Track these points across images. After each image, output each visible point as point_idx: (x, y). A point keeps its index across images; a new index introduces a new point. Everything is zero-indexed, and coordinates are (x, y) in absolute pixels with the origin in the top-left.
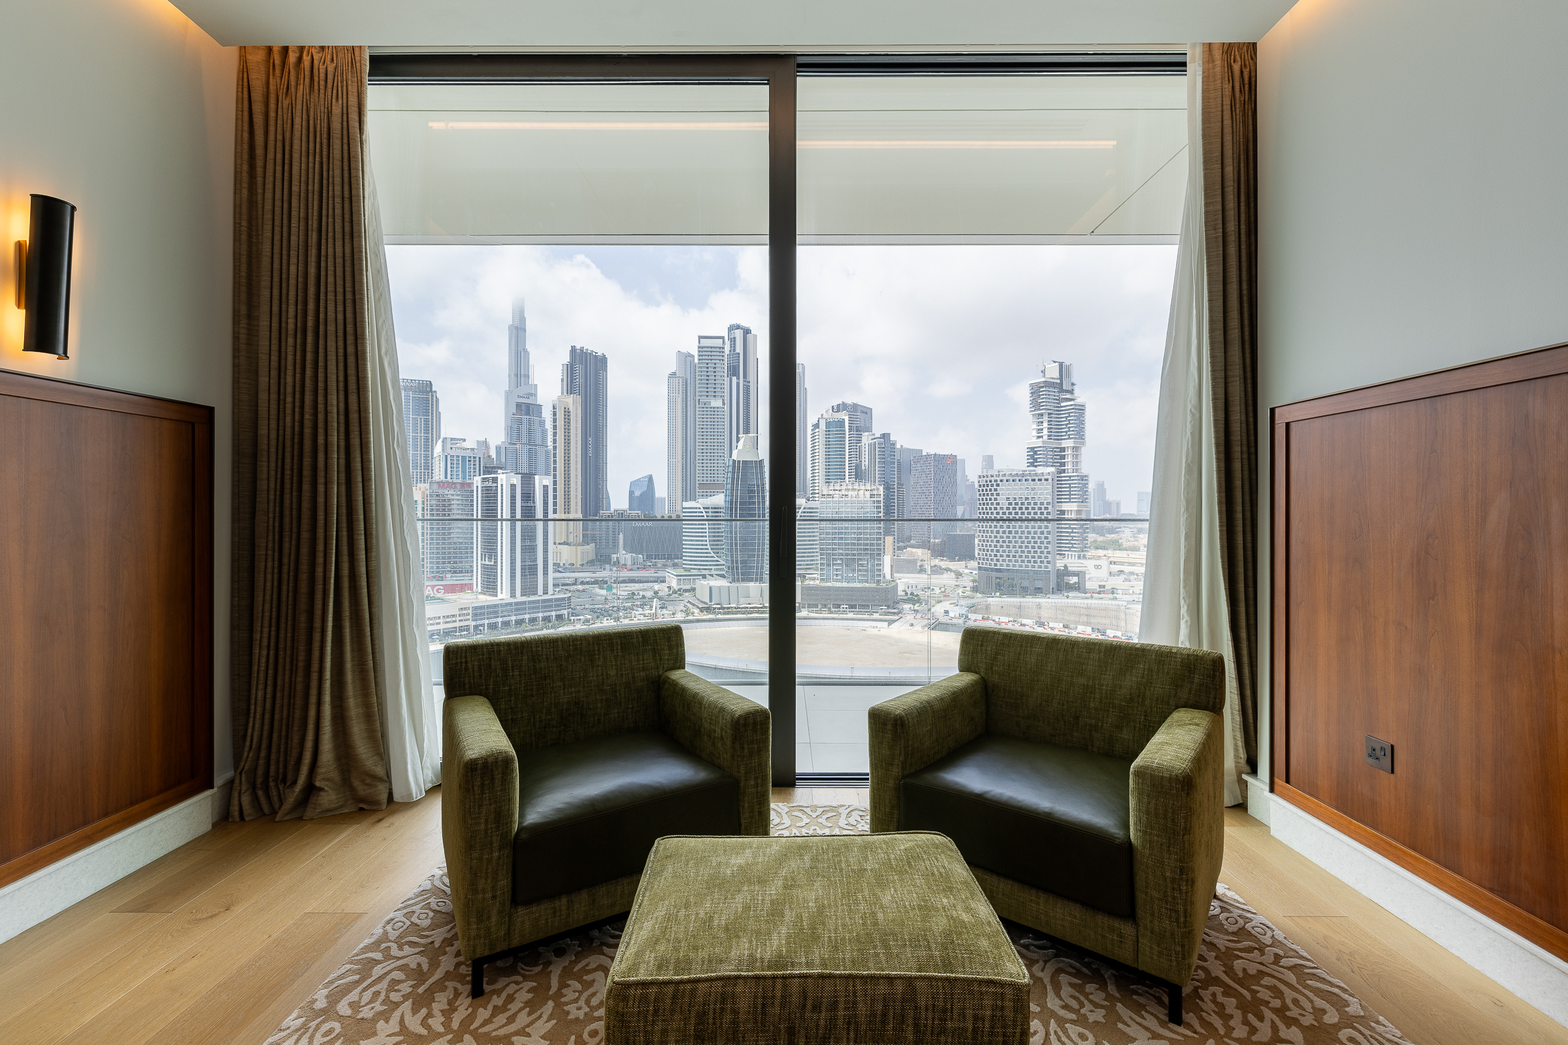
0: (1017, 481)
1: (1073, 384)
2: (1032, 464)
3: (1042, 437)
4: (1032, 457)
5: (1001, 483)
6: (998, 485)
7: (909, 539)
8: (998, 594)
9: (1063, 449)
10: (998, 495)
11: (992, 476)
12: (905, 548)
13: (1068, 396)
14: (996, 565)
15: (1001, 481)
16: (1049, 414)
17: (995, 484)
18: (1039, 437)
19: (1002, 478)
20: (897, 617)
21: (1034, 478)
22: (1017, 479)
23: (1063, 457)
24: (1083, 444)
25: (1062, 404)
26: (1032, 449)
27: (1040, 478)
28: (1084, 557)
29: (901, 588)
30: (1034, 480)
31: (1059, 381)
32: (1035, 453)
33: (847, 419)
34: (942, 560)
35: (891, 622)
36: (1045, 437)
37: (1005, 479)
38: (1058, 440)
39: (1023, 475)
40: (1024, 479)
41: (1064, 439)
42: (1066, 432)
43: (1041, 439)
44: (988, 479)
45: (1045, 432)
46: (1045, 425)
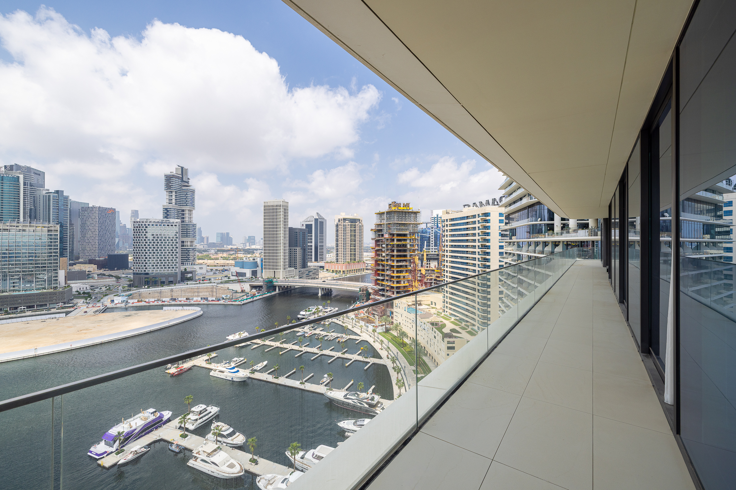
0: (159, 226)
1: (188, 179)
2: (166, 217)
3: (172, 203)
4: (166, 213)
5: (148, 226)
6: (146, 227)
7: (78, 258)
8: (146, 287)
9: (183, 211)
10: (146, 232)
11: (143, 222)
12: (75, 264)
13: (186, 184)
14: (145, 271)
15: (149, 225)
16: (176, 192)
17: (145, 226)
18: (170, 203)
19: (149, 223)
20: (72, 309)
21: (168, 224)
22: (159, 224)
23: (183, 214)
24: (194, 209)
25: (183, 188)
26: (166, 209)
27: (172, 224)
28: (194, 265)
29: (74, 290)
30: (168, 225)
31: (181, 176)
32: (168, 211)
33: (21, 177)
34: (105, 270)
35: (67, 313)
36: (174, 203)
37: (151, 224)
38: (181, 205)
39: (162, 223)
40: (163, 224)
41: (184, 206)
42: (185, 202)
43: (171, 205)
44: (140, 224)
45: (174, 201)
46: (174, 197)
